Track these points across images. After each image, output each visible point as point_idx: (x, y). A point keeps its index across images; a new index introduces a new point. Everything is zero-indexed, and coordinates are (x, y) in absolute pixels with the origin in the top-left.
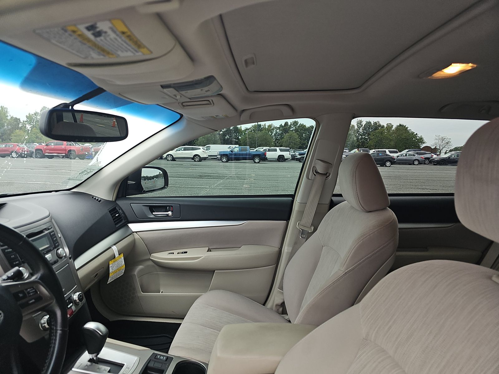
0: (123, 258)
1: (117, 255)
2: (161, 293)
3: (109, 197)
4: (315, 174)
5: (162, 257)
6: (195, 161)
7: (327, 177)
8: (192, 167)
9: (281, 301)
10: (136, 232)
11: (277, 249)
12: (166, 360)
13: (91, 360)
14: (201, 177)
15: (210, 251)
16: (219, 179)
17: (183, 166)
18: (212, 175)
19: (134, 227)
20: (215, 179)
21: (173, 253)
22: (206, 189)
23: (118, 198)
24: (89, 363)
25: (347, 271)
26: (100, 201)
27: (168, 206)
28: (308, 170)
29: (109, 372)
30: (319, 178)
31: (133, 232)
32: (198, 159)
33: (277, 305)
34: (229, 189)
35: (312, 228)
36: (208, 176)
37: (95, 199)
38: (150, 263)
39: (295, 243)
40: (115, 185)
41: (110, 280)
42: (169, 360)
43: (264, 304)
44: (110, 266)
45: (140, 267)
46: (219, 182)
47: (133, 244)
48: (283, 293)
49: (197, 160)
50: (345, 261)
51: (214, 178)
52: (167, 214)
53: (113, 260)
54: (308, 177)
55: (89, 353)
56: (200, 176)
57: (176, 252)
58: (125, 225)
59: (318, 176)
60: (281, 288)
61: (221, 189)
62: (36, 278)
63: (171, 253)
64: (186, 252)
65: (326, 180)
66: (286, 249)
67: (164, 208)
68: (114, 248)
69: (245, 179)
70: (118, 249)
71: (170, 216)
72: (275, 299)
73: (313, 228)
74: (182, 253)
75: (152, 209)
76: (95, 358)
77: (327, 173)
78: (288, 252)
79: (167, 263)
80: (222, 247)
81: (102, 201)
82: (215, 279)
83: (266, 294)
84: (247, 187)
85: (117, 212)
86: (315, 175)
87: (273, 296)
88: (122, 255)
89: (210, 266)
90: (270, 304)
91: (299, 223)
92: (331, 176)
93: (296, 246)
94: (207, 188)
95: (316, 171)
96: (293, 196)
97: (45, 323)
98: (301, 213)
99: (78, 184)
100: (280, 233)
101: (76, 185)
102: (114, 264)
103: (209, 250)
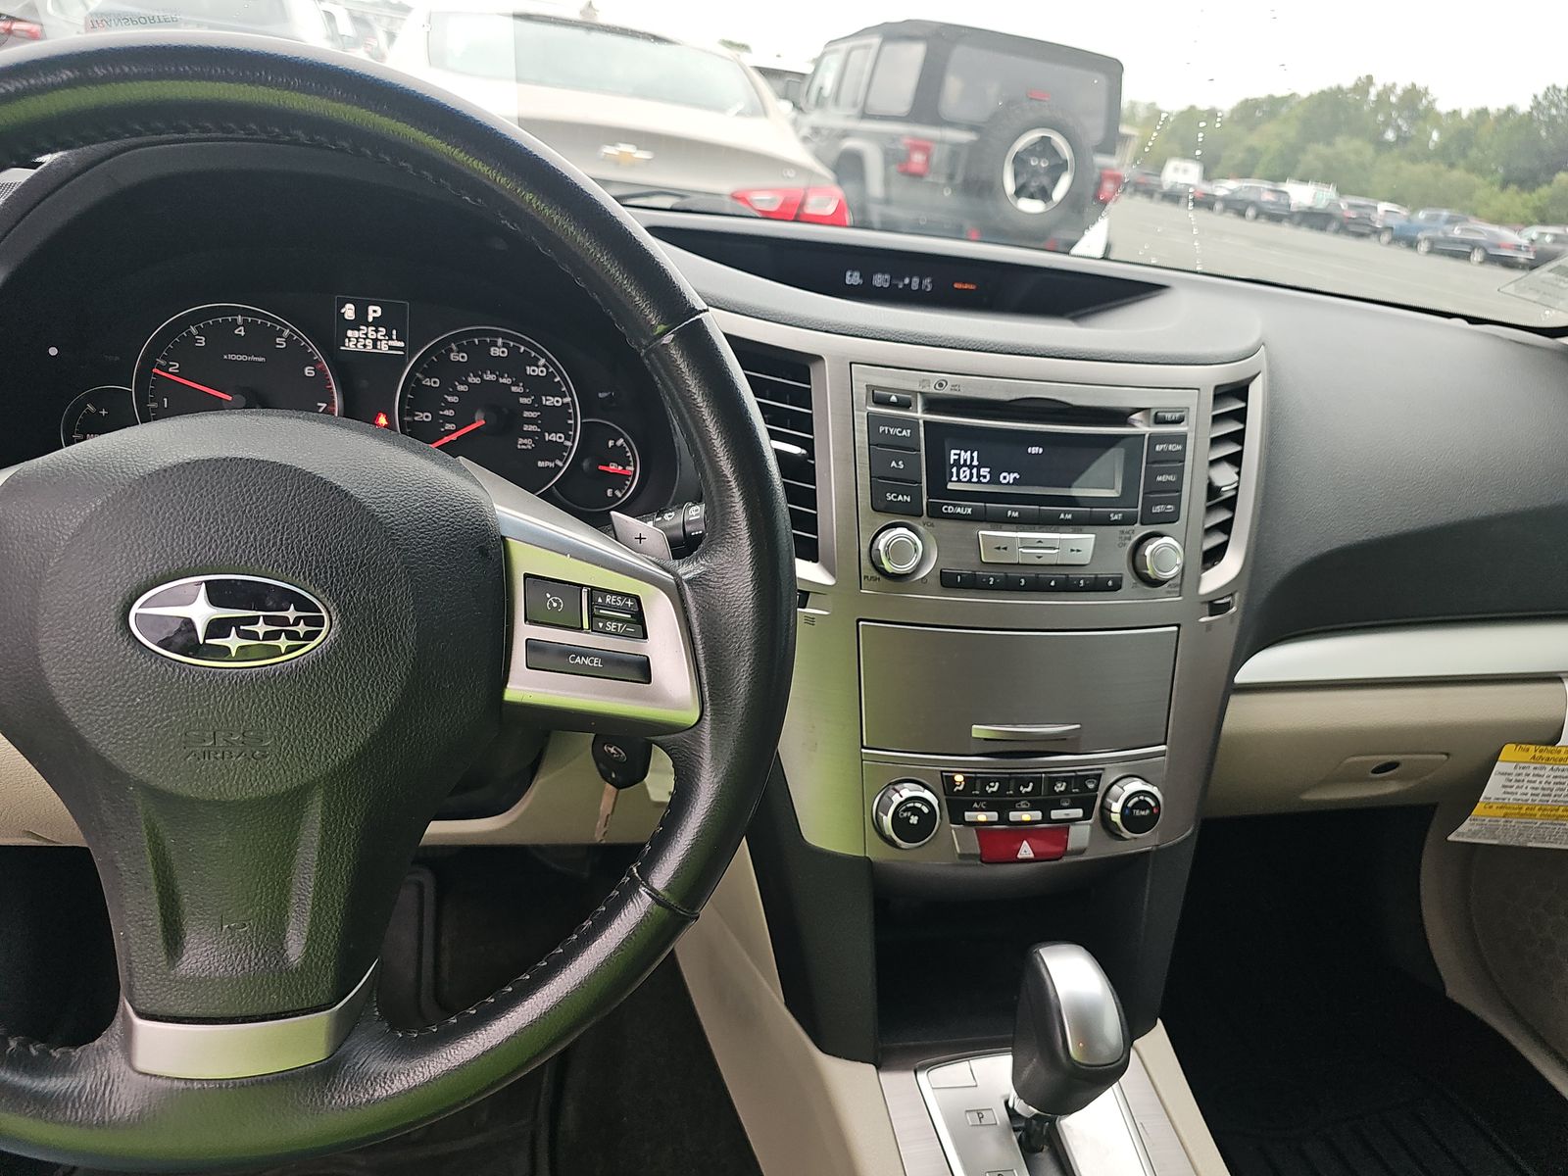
53: (1532, 747)
102: (1531, 771)
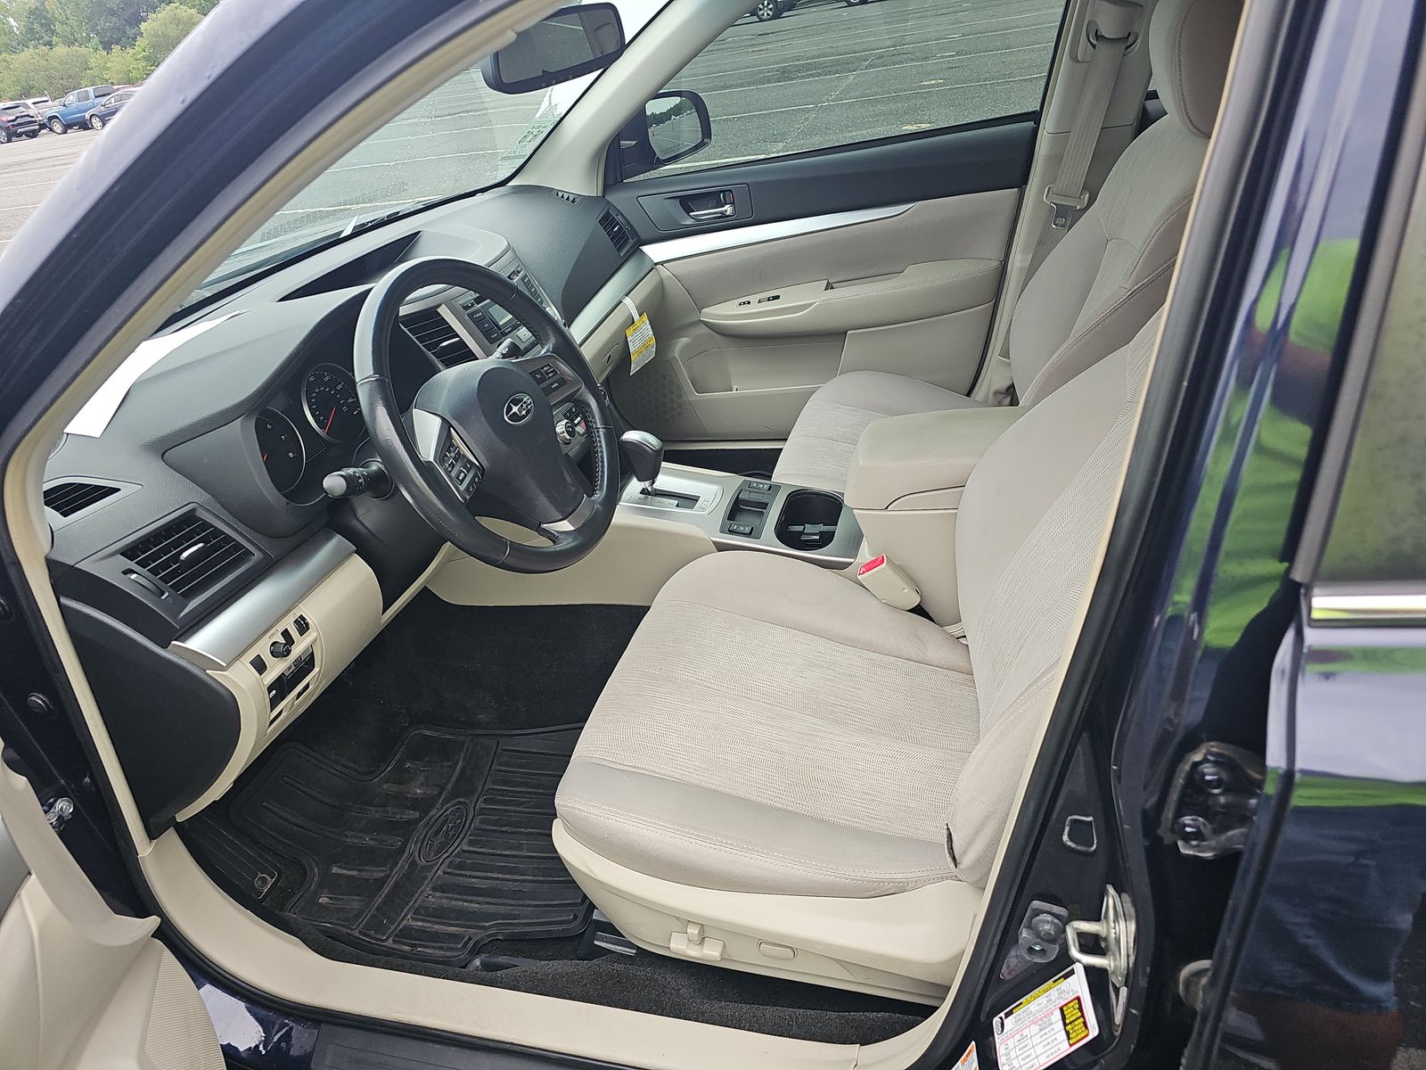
0: (648, 322)
1: (636, 317)
2: (734, 390)
3: (590, 188)
4: (1094, 42)
5: (726, 313)
6: (762, 20)
7: (1127, 48)
8: (753, 42)
9: (1007, 383)
10: (662, 263)
11: (995, 264)
12: (769, 489)
13: (643, 492)
14: (785, 74)
15: (832, 288)
16: (842, 72)
17: (727, 46)
18: (821, 63)
19: (655, 252)
20: (830, 73)
21: (749, 303)
22: (807, 116)
23: (607, 187)
24: (642, 496)
25: (1135, 288)
26: (573, 201)
27: (722, 192)
28: (1074, 35)
29: (677, 506)
30: (1105, 53)
31: (656, 264)
32: (771, 9)
33: (996, 393)
34: (877, 101)
35: (1084, 198)
36: (807, 67)
37: (562, 197)
38: (703, 330)
39: (1041, 243)
40: (596, 156)
41: (634, 369)
42: (774, 489)
43: (968, 395)
44: (629, 340)
45: (684, 341)
46: (844, 85)
47: (661, 291)
48: (1009, 364)
49: (768, 15)
50: (1133, 268)
51: (828, 69)
52: (722, 212)
53: (631, 327)
54: (1074, 58)
55: (639, 480)
56: (784, 71)
57: (754, 299)
58: (636, 250)
59: (1102, 46)
60: (1006, 353)
61: (851, 105)
62: (548, 351)
63: (744, 303)
64: (778, 297)
65: (1125, 57)
66: (1018, 261)
67: (713, 198)
68: (627, 301)
69: (926, 58)
70: (636, 303)
71: (729, 216)
72: (993, 379)
73: (1087, 196)
74: (769, 300)
75: (688, 203)
76: (650, 489)
77: (1129, 34)
78: (1021, 268)
79: (739, 325)
80: (857, 276)
81: (577, 200)
82: (851, 348)
83: (972, 372)
84: (933, 86)
85: (614, 223)
86: (1094, 46)
87: (988, 377)
88: (645, 317)
89: (835, 322)
90: (981, 392)
91: (1049, 188)
92: (1139, 41)
93: (1042, 248)
94: (809, 110)
95: (1098, 34)
96: (1036, 117)
97: (564, 432)
98: (1056, 159)
99: (518, 166)
100: (1003, 221)
101: (515, 170)
102: (635, 335)
103: (829, 287)
